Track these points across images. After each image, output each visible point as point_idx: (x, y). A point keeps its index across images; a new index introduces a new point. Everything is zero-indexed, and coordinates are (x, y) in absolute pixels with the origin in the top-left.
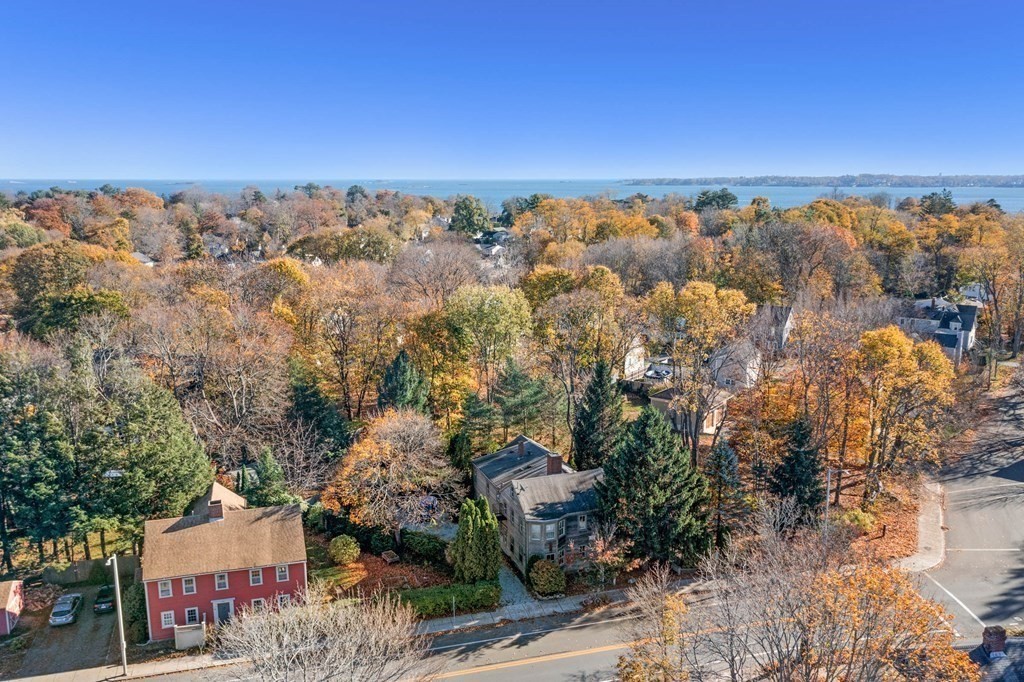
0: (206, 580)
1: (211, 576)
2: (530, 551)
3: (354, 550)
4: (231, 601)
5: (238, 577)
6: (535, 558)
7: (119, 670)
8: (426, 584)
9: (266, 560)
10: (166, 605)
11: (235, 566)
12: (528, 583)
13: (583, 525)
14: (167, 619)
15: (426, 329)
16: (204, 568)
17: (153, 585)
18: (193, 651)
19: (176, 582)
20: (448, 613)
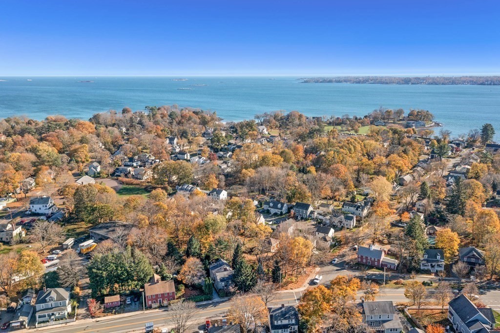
0: (157, 295)
1: (158, 295)
2: (219, 288)
3: (184, 287)
4: (161, 299)
5: (163, 295)
6: (220, 289)
7: (143, 312)
8: (198, 295)
9: (168, 291)
10: (150, 300)
11: (162, 293)
12: (219, 295)
13: (230, 282)
14: (150, 303)
15: (199, 228)
16: (157, 293)
17: (147, 296)
18: (155, 308)
19: (152, 296)
20: (202, 301)
